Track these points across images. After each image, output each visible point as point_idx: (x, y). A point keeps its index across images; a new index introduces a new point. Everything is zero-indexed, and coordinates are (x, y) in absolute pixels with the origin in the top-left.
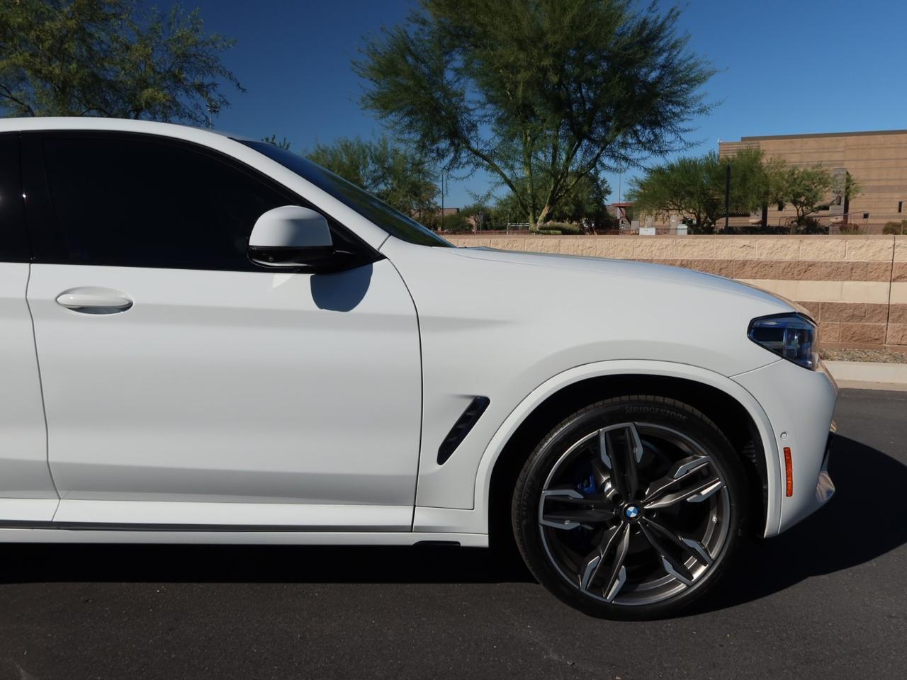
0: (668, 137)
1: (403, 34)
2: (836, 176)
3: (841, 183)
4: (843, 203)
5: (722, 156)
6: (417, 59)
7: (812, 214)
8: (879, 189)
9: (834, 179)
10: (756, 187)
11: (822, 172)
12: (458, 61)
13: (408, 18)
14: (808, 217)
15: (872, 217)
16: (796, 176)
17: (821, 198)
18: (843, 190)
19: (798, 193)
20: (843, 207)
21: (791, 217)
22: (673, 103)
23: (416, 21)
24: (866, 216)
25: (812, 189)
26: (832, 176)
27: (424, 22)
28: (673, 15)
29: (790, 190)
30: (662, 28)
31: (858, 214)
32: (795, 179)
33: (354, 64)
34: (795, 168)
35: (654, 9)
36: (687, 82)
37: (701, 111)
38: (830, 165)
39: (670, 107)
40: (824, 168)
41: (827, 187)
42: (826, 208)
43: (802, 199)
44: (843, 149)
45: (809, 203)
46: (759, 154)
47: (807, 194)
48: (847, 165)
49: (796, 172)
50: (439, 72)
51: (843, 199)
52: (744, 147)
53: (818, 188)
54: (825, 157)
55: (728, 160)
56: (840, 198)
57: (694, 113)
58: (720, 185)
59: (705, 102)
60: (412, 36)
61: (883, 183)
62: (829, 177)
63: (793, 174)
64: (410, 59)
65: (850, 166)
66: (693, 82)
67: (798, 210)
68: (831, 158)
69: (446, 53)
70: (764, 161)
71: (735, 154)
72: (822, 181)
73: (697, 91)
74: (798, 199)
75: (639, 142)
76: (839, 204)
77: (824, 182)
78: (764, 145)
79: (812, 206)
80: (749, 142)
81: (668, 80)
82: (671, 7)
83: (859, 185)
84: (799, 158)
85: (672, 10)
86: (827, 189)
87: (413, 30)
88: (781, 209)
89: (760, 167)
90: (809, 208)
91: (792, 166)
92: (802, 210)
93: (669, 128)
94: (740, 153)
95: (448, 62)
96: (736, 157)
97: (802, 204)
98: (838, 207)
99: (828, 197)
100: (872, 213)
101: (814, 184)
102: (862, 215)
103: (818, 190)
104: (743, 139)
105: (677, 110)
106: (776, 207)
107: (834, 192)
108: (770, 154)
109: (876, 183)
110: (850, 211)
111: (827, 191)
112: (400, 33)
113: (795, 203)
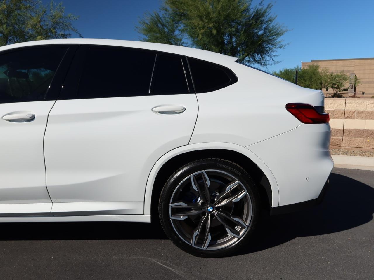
0: (267, 58)
1: (157, 15)
2: (350, 76)
3: (352, 79)
4: (353, 88)
5: (302, 68)
6: (163, 25)
7: (340, 92)
8: (369, 82)
9: (349, 78)
10: (316, 81)
11: (344, 75)
12: (181, 26)
13: (160, 9)
14: (338, 94)
15: (366, 94)
16: (333, 76)
17: (343, 85)
18: (354, 82)
19: (334, 83)
20: (354, 89)
21: (331, 94)
22: (270, 44)
23: (163, 10)
24: (363, 93)
25: (340, 82)
26: (348, 76)
27: (166, 10)
28: (269, 6)
29: (330, 82)
30: (265, 12)
31: (360, 93)
32: (332, 78)
33: (137, 27)
34: (332, 73)
35: (262, 4)
36: (275, 35)
37: (281, 47)
38: (347, 72)
39: (269, 45)
40: (345, 73)
41: (346, 81)
42: (347, 90)
43: (336, 86)
44: (353, 65)
45: (338, 88)
46: (318, 67)
47: (338, 84)
48: (356, 72)
49: (333, 75)
50: (173, 31)
51: (354, 86)
52: (311, 64)
53: (342, 81)
54: (346, 69)
55: (305, 69)
56: (352, 86)
57: (278, 48)
58: (301, 80)
59: (283, 43)
60: (161, 16)
61: (371, 80)
62: (347, 77)
63: (332, 75)
64: (160, 25)
65: (356, 73)
66: (278, 34)
67: (334, 91)
68: (348, 69)
69: (176, 23)
70: (319, 70)
71: (308, 67)
72: (344, 78)
73: (279, 39)
74: (334, 86)
75: (255, 60)
76: (352, 88)
77: (345, 79)
78: (320, 64)
79: (340, 89)
80: (314, 62)
81: (267, 34)
82: (269, 3)
83: (360, 80)
84: (334, 69)
85: (269, 5)
86: (346, 82)
87: (161, 14)
88: (327, 90)
89: (318, 72)
90: (339, 90)
91: (331, 72)
92: (336, 91)
93: (268, 54)
94: (310, 67)
95: (177, 27)
96: (308, 68)
97: (336, 88)
98: (352, 89)
99: (347, 85)
100: (366, 92)
101: (341, 80)
102: (362, 93)
103: (342, 82)
104: (312, 61)
105: (271, 46)
106: (325, 90)
107: (349, 83)
108: (322, 67)
109: (367, 80)
110: (356, 91)
111: (346, 83)
112: (155, 14)
113: (333, 88)
